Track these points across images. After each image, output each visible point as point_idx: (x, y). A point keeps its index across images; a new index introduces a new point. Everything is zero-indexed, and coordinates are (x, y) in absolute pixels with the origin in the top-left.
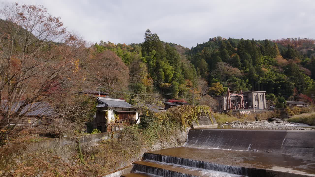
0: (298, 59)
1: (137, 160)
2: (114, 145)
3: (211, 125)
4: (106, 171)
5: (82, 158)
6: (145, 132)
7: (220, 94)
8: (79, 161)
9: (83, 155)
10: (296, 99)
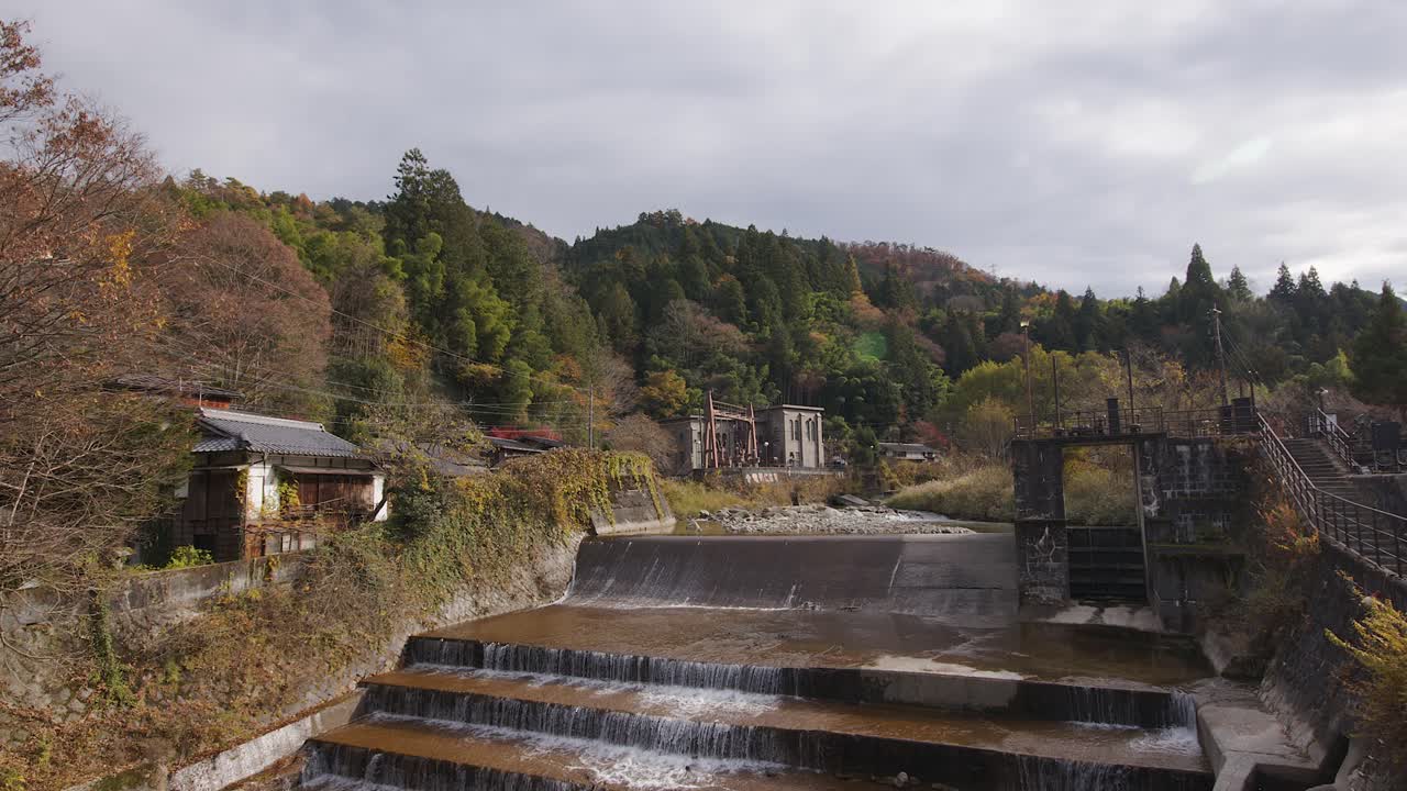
0: (911, 311)
1: (378, 668)
2: (277, 613)
3: (657, 523)
4: (236, 726)
5: (116, 679)
6: (410, 552)
7: (676, 413)
8: (105, 693)
9: (123, 666)
10: (905, 436)
